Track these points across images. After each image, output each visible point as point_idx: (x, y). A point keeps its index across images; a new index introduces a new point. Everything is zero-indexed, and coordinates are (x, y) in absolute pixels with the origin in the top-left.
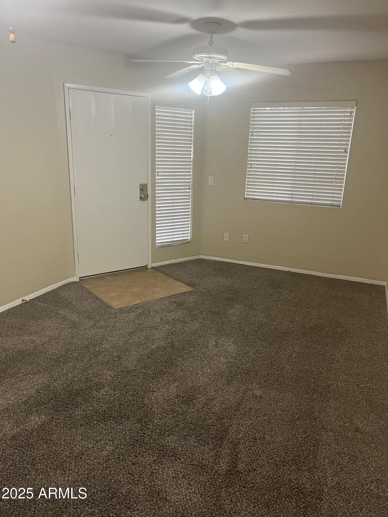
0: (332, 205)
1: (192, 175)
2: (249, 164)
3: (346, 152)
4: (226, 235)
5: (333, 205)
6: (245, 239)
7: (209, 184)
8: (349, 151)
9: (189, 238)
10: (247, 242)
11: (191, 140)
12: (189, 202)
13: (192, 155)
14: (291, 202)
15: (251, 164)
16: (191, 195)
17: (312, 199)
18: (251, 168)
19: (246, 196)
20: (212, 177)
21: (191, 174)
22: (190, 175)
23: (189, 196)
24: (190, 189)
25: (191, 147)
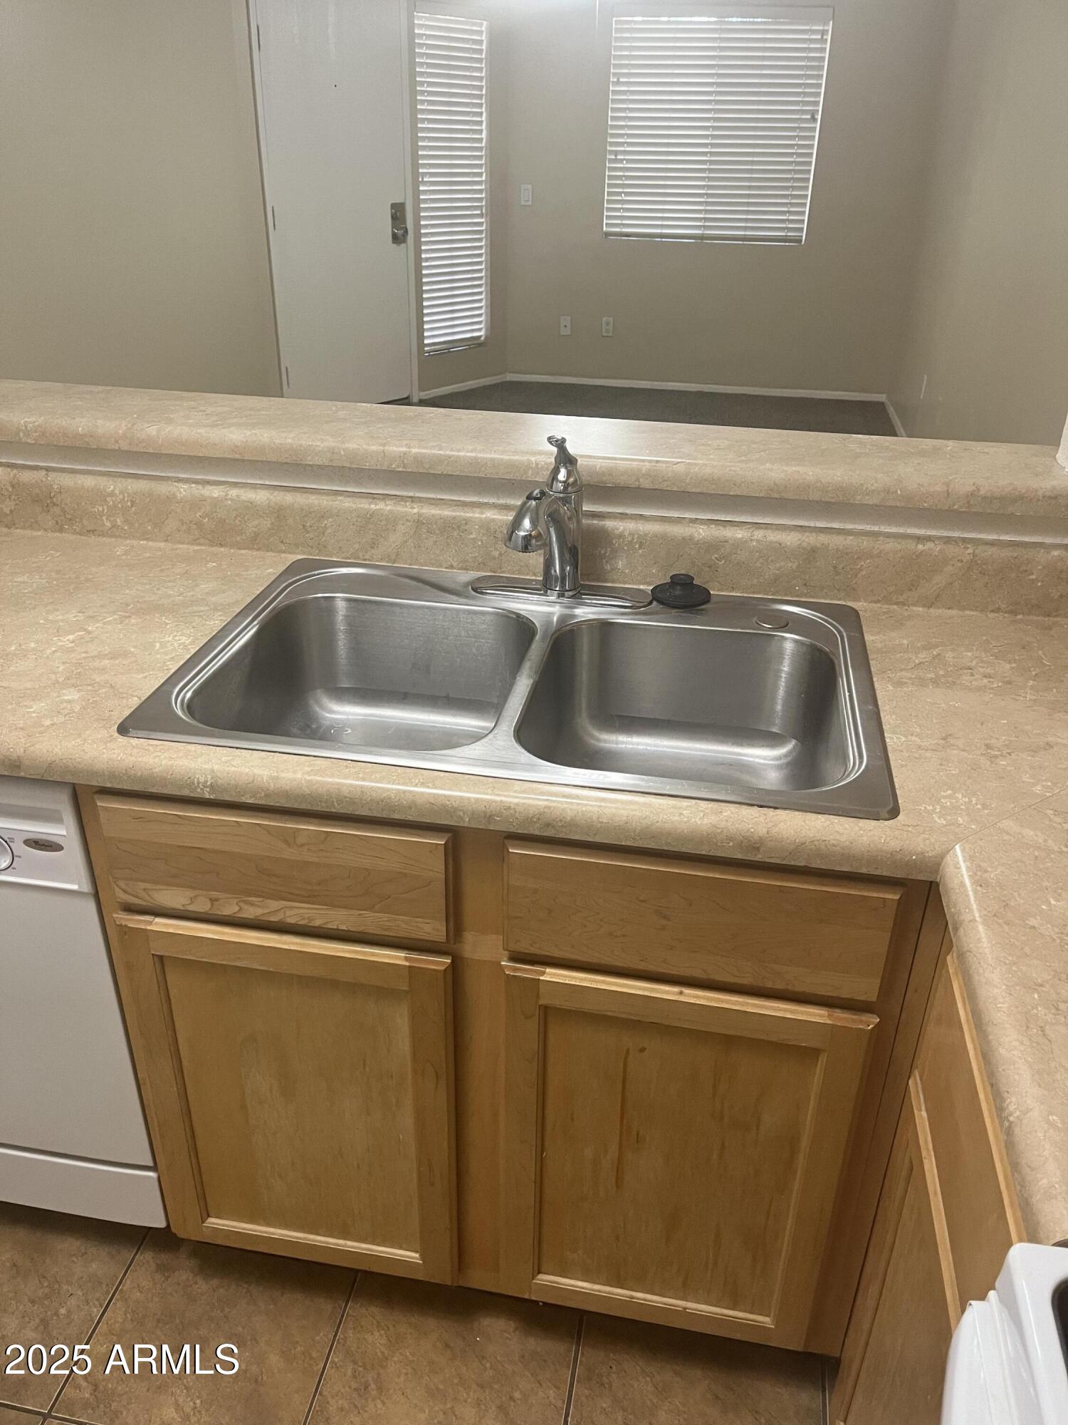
0: (785, 239)
1: (485, 181)
2: (611, 152)
3: (814, 119)
4: (565, 321)
5: (788, 238)
6: (607, 328)
7: (523, 203)
8: (819, 117)
9: (482, 333)
10: (610, 334)
11: (480, 97)
12: (480, 247)
13: (484, 132)
14: (702, 237)
15: (616, 153)
16: (486, 229)
17: (745, 228)
18: (616, 161)
19: (604, 229)
20: (530, 187)
21: (484, 178)
22: (479, 183)
23: (480, 232)
24: (481, 216)
25: (481, 114)
